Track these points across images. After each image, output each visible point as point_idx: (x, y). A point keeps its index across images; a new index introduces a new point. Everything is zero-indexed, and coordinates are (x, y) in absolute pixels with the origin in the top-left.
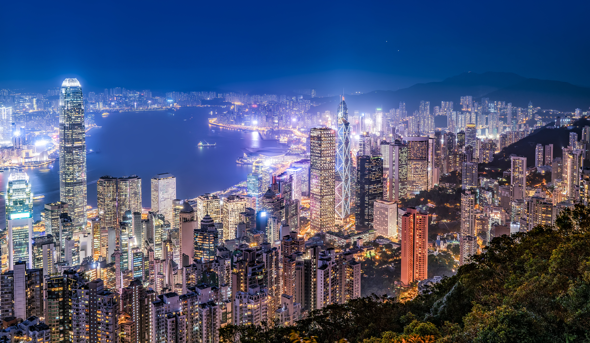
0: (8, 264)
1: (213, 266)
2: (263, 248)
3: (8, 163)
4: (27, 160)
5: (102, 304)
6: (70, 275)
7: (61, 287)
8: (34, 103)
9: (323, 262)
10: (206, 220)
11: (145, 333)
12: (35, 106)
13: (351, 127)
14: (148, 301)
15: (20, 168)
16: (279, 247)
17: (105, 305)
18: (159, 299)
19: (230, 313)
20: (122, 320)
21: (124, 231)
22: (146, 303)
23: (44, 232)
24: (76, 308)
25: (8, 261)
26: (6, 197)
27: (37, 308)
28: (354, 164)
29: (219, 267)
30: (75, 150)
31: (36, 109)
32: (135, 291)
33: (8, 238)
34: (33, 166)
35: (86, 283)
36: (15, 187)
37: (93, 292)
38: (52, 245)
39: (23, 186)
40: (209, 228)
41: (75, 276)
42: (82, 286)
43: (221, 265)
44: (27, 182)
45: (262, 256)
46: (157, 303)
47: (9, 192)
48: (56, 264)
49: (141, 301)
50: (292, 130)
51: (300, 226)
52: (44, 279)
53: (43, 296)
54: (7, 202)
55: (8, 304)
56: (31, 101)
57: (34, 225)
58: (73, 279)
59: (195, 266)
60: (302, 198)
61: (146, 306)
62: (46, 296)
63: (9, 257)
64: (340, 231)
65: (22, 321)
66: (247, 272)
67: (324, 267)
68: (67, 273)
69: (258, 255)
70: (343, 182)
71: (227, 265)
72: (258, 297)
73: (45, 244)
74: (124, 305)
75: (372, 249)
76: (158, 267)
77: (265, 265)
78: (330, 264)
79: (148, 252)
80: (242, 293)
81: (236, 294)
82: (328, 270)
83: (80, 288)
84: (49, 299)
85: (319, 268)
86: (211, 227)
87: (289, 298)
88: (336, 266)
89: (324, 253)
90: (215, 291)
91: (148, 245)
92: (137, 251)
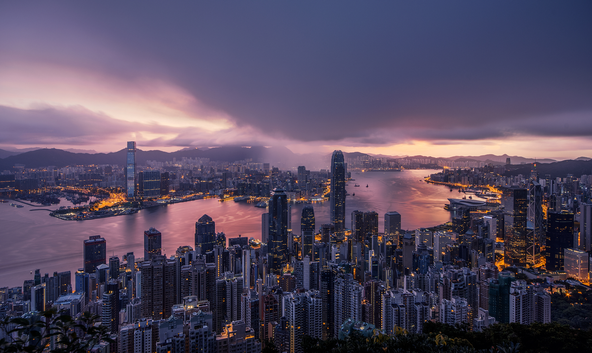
1: (426, 278)
2: (464, 271)
5: (352, 290)
6: (334, 269)
9: (515, 290)
10: (421, 246)
11: (378, 314)
14: (381, 294)
16: (477, 272)
17: (354, 290)
18: (387, 293)
19: (438, 313)
20: (364, 302)
21: (367, 246)
22: (379, 295)
24: (337, 289)
27: (315, 285)
28: (545, 217)
29: (430, 279)
32: (373, 286)
37: (346, 281)
38: (325, 249)
40: (423, 251)
42: (341, 277)
45: (463, 277)
46: (386, 296)
48: (327, 261)
49: (377, 293)
50: (490, 187)
52: (320, 269)
55: (301, 279)
58: (336, 271)
60: (497, 239)
61: (379, 296)
64: (531, 268)
65: (307, 291)
66: (451, 287)
67: (516, 294)
68: (333, 267)
69: (460, 275)
70: (534, 230)
71: (436, 279)
72: (459, 306)
73: (320, 248)
74: (366, 293)
75: (563, 287)
76: (387, 272)
77: (465, 284)
78: (521, 292)
79: (382, 262)
80: (447, 301)
81: (442, 300)
82: (520, 297)
83: (339, 277)
84: (322, 281)
85: (512, 294)
86: (425, 251)
87: (485, 312)
88: (526, 295)
89: (516, 283)
90: (426, 295)
91: (382, 257)
92: (374, 260)
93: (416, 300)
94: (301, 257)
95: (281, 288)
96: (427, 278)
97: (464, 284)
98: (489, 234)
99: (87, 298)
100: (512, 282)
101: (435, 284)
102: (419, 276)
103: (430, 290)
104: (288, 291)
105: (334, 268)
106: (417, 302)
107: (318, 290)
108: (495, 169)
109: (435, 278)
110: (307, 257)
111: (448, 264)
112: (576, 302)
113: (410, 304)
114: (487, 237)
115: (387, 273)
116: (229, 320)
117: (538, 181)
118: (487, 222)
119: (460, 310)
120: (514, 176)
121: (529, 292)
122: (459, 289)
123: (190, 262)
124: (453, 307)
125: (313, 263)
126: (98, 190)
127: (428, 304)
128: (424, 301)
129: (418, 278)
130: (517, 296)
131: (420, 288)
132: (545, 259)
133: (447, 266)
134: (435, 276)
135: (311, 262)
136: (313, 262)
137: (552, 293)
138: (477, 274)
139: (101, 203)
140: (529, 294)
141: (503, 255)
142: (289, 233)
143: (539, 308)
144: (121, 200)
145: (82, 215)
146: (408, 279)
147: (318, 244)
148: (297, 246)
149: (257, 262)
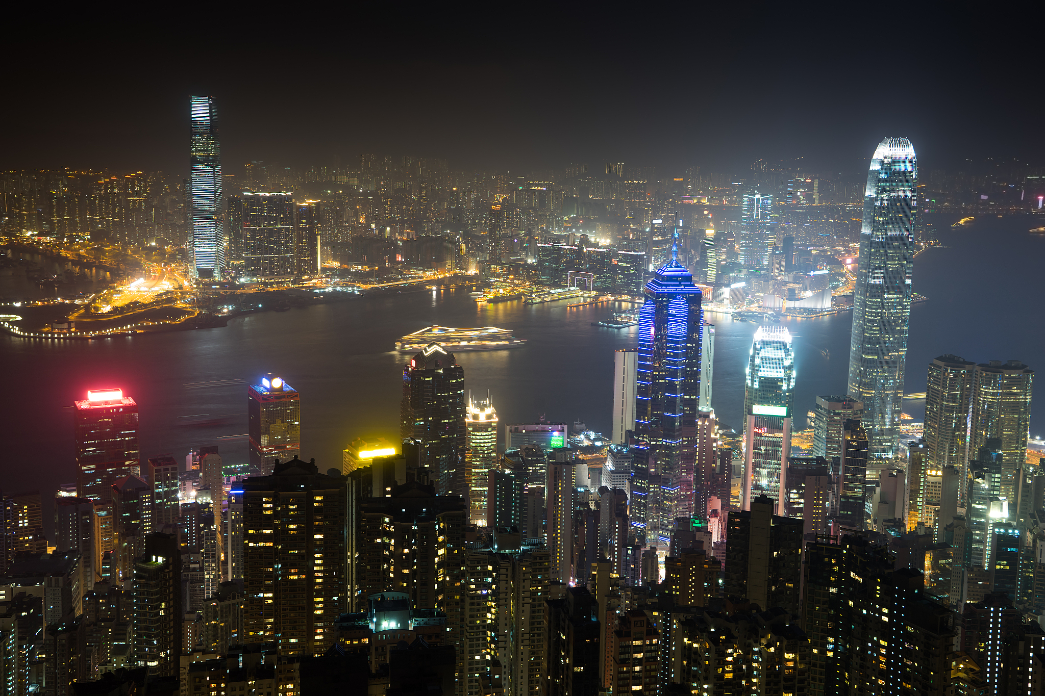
0: (741, 497)
3: (756, 305)
4: (791, 304)
6: (854, 547)
7: (834, 564)
8: (815, 190)
12: (816, 196)
14: (1027, 649)
15: (777, 319)
21: (980, 481)
22: (1021, 652)
23: (810, 451)
25: (742, 492)
26: (748, 371)
30: (888, 293)
31: (817, 201)
32: (996, 617)
33: (744, 450)
34: (802, 317)
35: (887, 571)
36: (765, 353)
38: (824, 479)
39: (781, 354)
41: (865, 551)
44: (788, 347)
47: (753, 361)
48: (829, 517)
52: (805, 542)
53: (799, 574)
54: (749, 382)
55: (738, 571)
56: (810, 186)
57: (793, 434)
61: (1020, 658)
62: (805, 576)
63: (744, 486)
65: (758, 609)
68: (851, 542)
73: (809, 474)
84: (810, 582)
91: (1036, 523)
92: (1006, 530)
99: (89, 569)
116: (503, 676)
123: (389, 489)
126: (108, 251)
139: (119, 292)
142: (702, 419)
144: (177, 286)
145: (66, 325)
147: (802, 461)
148: (730, 461)
149: (593, 504)
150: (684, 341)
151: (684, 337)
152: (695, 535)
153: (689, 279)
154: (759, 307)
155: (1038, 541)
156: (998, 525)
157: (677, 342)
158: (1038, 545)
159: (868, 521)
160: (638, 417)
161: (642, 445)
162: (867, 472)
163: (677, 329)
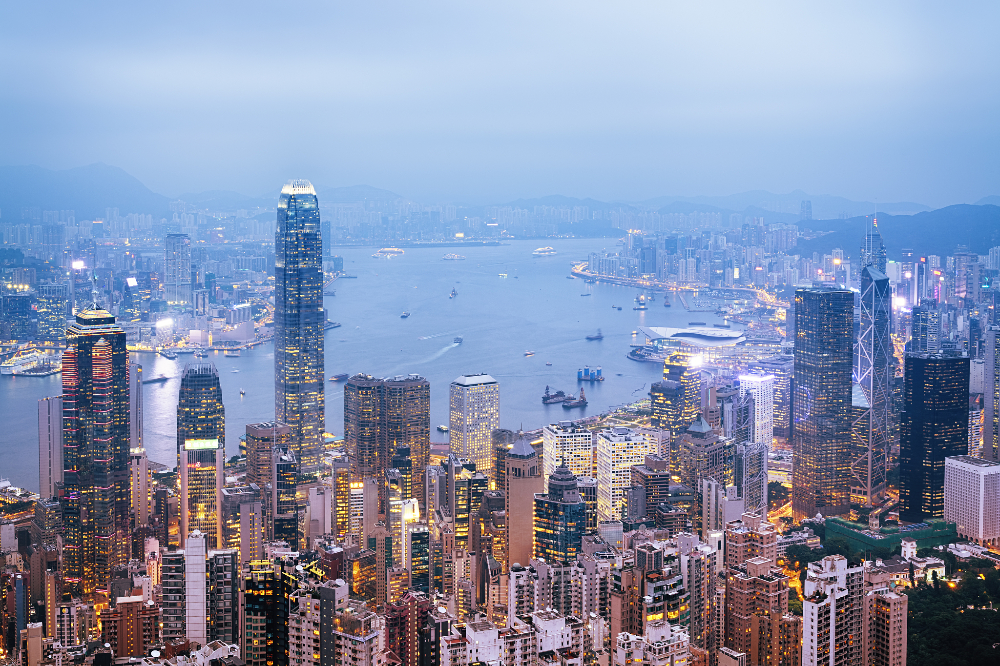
1: (573, 573)
3: (184, 341)
6: (286, 568)
7: (269, 589)
9: (816, 587)
10: (560, 476)
13: (893, 287)
14: (438, 634)
16: (720, 542)
18: (457, 632)
21: (395, 487)
22: (433, 638)
24: (296, 634)
27: (226, 624)
28: (900, 370)
29: (585, 577)
32: (412, 612)
33: (179, 487)
34: (228, 350)
37: (329, 605)
38: (256, 507)
40: (565, 493)
41: (296, 571)
42: (309, 592)
43: (588, 572)
45: (680, 560)
46: (453, 640)
48: (263, 544)
49: (423, 635)
50: (754, 290)
51: (769, 501)
55: (176, 611)
57: (225, 465)
58: (293, 575)
59: (535, 571)
60: (774, 440)
61: (433, 643)
62: (243, 605)
63: (181, 523)
65: (199, 647)
66: (643, 594)
67: (819, 596)
68: (282, 564)
69: (670, 558)
70: (871, 411)
71: (603, 575)
72: (667, 648)
73: (245, 502)
74: (390, 637)
75: (938, 565)
76: (460, 565)
77: (685, 581)
78: (832, 590)
79: (441, 534)
80: (633, 637)
81: (620, 637)
82: (829, 605)
83: (303, 595)
84: (248, 611)
85: (809, 599)
86: (571, 491)
87: (736, 658)
88: (847, 597)
89: (820, 566)
90: (573, 626)
91: (442, 519)
92: (418, 529)
93: (543, 644)
94: (179, 536)
95: (107, 645)
96: (578, 573)
97: (681, 582)
98: (754, 427)
100: (810, 565)
101: (601, 589)
102: (552, 571)
103: (585, 608)
104: (132, 655)
105: (289, 564)
106: (545, 650)
107: (235, 641)
108: (771, 235)
109: (599, 571)
110: (197, 537)
111: (639, 524)
112: (970, 604)
113: (525, 657)
114: (746, 438)
115: (459, 569)
117: (882, 269)
118: (748, 394)
119: (669, 660)
120: (821, 255)
121: (852, 587)
122: (667, 597)
124: (648, 653)
125: (216, 556)
127: (578, 653)
128: (565, 646)
129: (549, 577)
130: (823, 604)
131: (556, 605)
132: (897, 492)
133: (634, 532)
134: (600, 566)
135: (212, 554)
136: (218, 553)
137: (913, 584)
138: (720, 548)
140: (852, 594)
141: (789, 486)
142: (135, 461)
143: (878, 631)
146: (521, 582)
147: (237, 491)
148: (165, 501)
149: (22, 566)
150: (110, 384)
151: (110, 379)
152: (133, 583)
153: (111, 320)
154: (187, 343)
155: (444, 533)
156: (412, 524)
157: (104, 385)
158: (444, 538)
159: (302, 540)
160: (66, 467)
161: (73, 495)
162: (298, 493)
163: (103, 371)
